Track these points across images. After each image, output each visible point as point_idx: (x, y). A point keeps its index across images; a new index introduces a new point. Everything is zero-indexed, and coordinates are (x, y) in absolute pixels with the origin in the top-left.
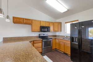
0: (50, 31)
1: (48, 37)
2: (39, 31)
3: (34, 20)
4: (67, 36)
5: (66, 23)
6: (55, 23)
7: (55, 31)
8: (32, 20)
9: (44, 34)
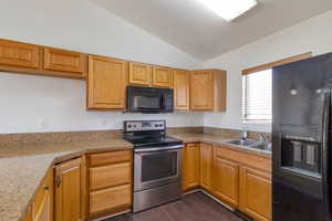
0: (171, 111)
1: (164, 136)
2: (122, 106)
3: (96, 58)
4: (248, 133)
5: (246, 72)
6: (196, 72)
7: (195, 109)
8: (87, 57)
9: (145, 123)
